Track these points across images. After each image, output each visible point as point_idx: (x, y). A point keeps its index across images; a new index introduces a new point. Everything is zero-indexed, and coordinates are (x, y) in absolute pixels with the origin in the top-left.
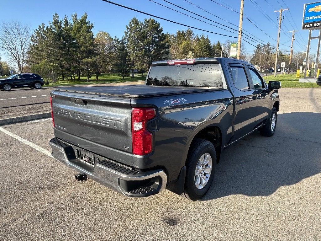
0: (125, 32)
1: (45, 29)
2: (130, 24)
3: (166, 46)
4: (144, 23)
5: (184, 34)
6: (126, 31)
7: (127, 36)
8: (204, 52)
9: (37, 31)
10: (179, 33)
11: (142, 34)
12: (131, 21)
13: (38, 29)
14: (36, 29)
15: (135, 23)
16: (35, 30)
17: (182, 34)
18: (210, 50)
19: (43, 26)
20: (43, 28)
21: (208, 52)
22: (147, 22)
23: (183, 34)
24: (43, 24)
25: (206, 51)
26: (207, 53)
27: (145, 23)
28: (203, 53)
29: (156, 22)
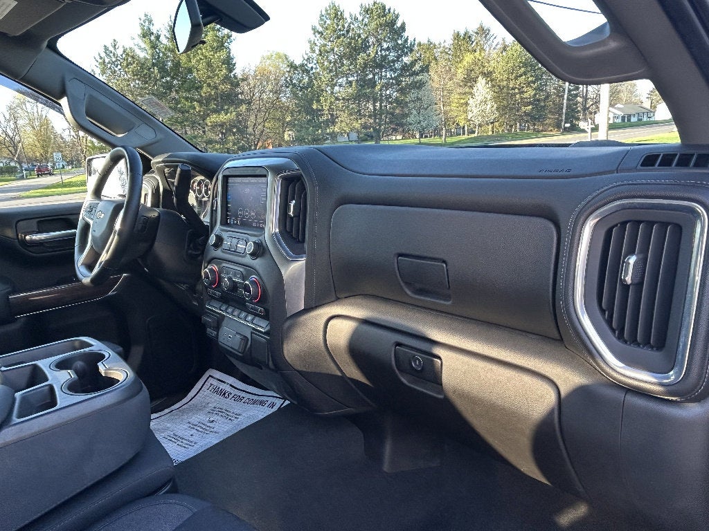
0: (310, 42)
1: (120, 52)
2: (322, 20)
3: (417, 67)
4: (358, 16)
5: (470, 37)
6: (313, 38)
7: (314, 52)
8: (521, 76)
9: (101, 58)
10: (457, 37)
11: (350, 43)
12: (324, 13)
13: (103, 55)
14: (99, 54)
15: (333, 16)
16: (98, 58)
17: (464, 38)
18: (534, 71)
19: (115, 45)
20: (115, 49)
21: (531, 76)
22: (367, 11)
23: (467, 37)
24: (115, 41)
25: (525, 73)
26: (528, 78)
27: (360, 14)
28: (516, 78)
29: (389, 10)
